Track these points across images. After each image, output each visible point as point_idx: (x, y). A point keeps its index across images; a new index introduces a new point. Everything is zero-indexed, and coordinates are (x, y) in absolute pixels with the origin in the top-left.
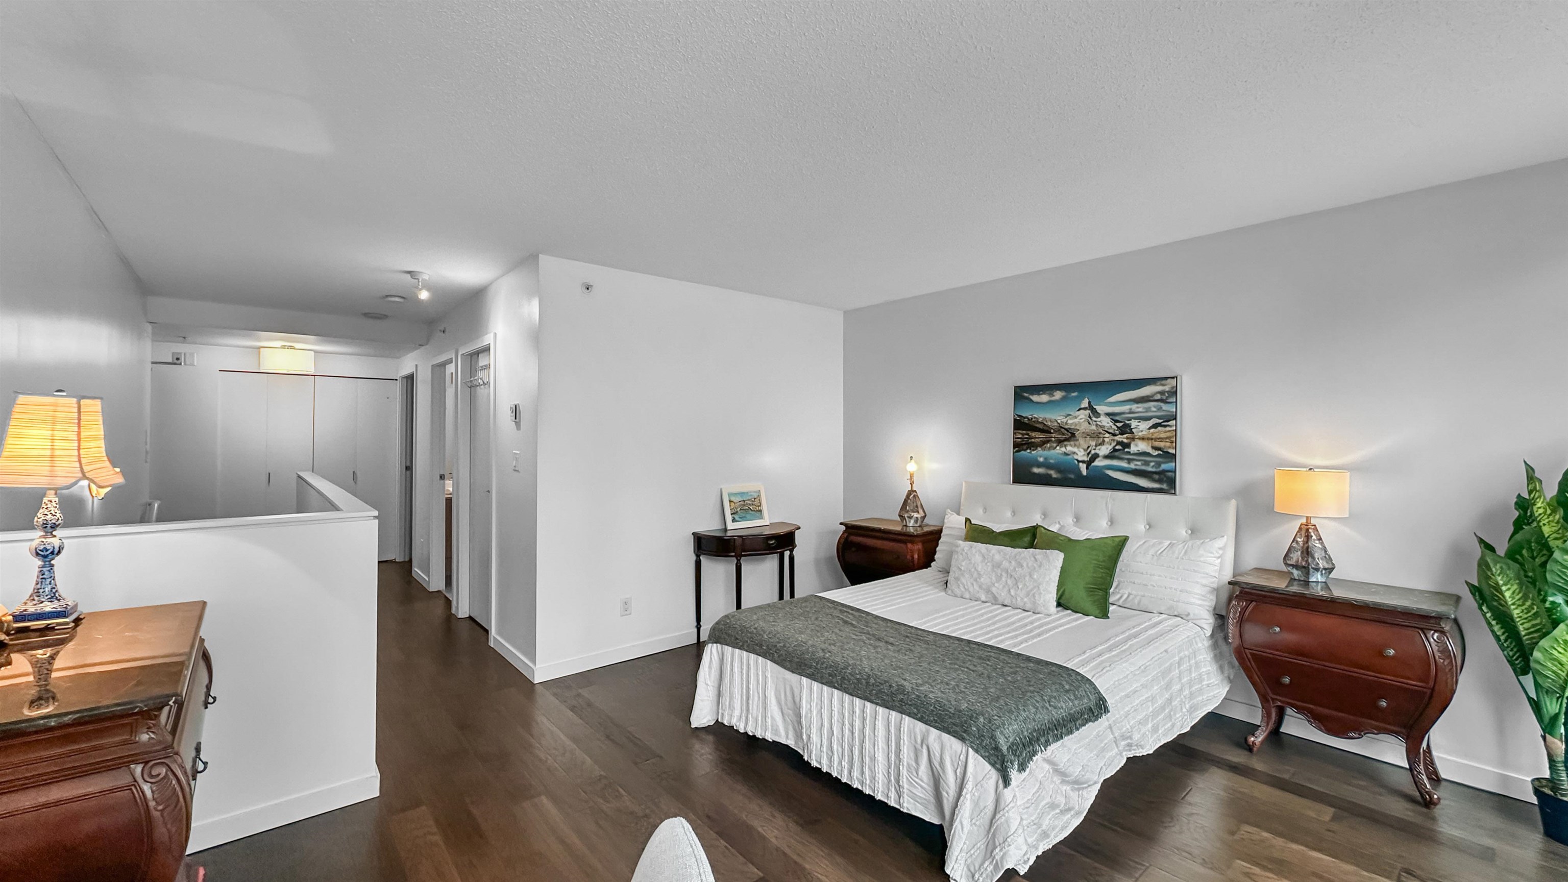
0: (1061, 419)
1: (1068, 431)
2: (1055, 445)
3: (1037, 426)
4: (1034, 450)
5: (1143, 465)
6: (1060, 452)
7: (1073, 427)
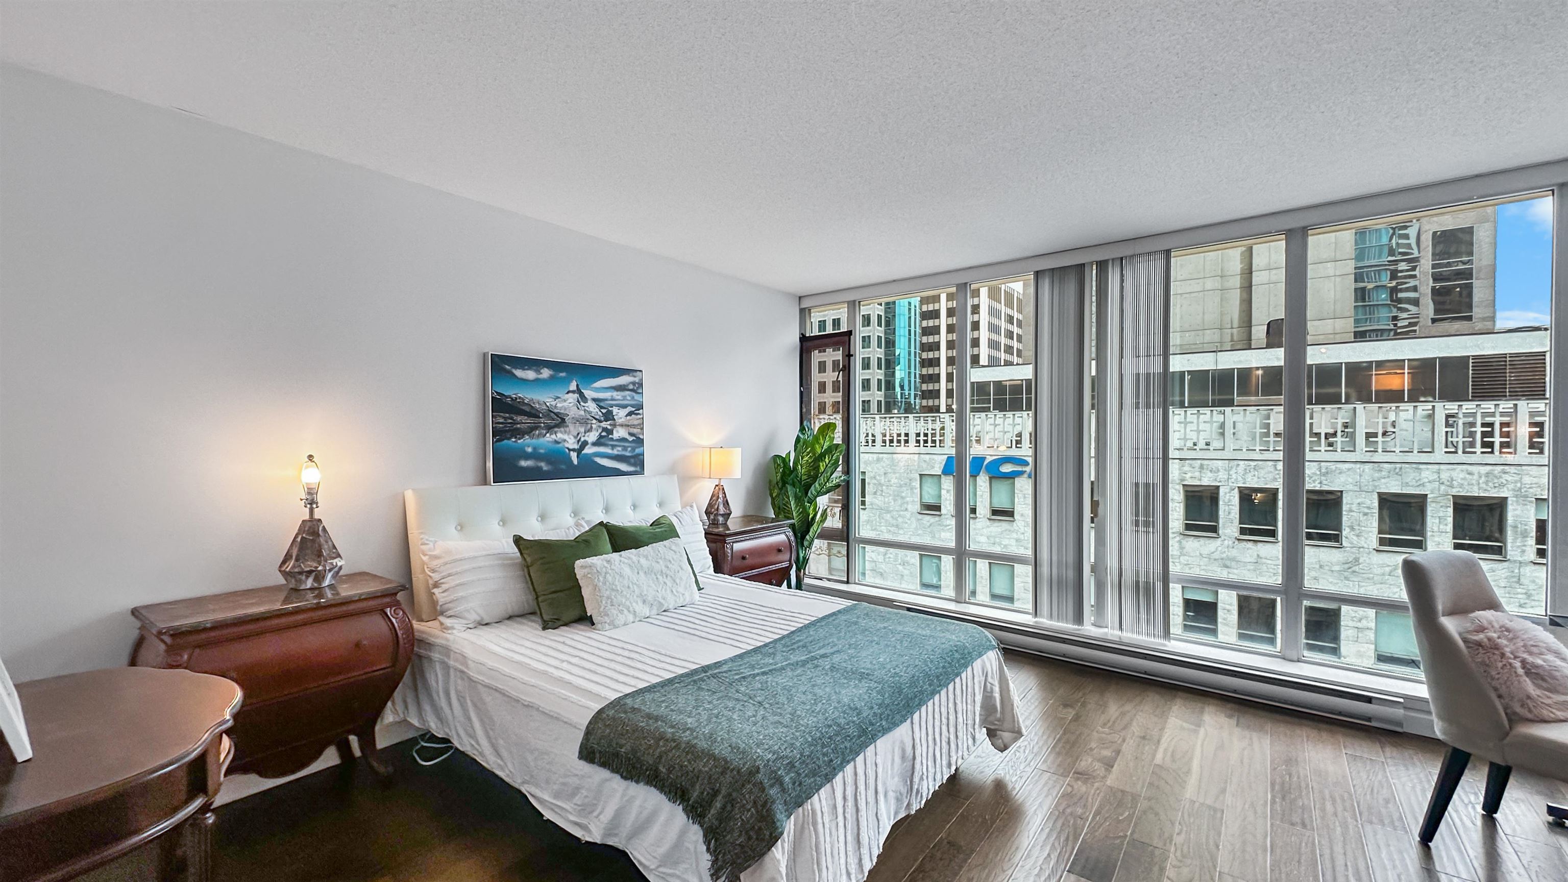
0: (550, 402)
1: (558, 416)
2: (545, 432)
3: (524, 408)
4: (520, 439)
5: (623, 450)
6: (551, 440)
7: (562, 412)
